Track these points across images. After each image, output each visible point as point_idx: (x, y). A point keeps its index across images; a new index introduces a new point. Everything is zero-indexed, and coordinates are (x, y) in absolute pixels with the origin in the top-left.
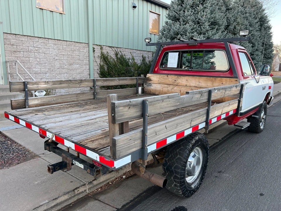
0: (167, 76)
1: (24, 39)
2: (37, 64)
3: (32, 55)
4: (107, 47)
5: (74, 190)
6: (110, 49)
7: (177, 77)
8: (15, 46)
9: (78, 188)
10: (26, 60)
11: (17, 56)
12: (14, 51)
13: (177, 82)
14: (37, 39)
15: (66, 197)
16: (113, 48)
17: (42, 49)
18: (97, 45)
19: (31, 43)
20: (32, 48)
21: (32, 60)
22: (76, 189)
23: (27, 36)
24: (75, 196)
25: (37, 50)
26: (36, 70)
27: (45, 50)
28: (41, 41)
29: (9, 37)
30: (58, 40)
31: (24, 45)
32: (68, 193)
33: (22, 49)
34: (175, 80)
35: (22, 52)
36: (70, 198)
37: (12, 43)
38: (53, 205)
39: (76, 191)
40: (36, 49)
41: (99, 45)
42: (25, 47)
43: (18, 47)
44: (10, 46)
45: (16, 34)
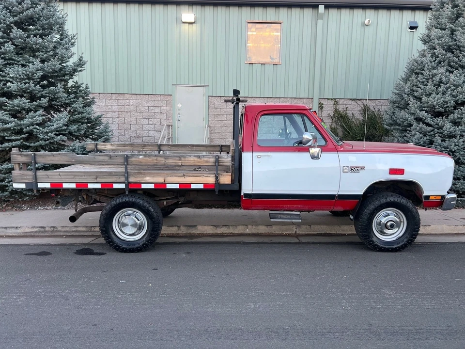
4: (348, 101)
5: (91, 227)
6: (354, 103)
8: (219, 110)
9: (96, 227)
11: (221, 119)
12: (217, 115)
15: (84, 229)
16: (358, 102)
18: (328, 99)
22: (94, 227)
24: (91, 231)
29: (214, 99)
30: (268, 98)
31: (228, 108)
32: (87, 227)
33: (225, 112)
35: (225, 116)
36: (87, 231)
37: (216, 106)
38: (74, 230)
39: (93, 228)
41: (332, 99)
42: (228, 110)
43: (222, 110)
44: (214, 109)
45: (220, 97)
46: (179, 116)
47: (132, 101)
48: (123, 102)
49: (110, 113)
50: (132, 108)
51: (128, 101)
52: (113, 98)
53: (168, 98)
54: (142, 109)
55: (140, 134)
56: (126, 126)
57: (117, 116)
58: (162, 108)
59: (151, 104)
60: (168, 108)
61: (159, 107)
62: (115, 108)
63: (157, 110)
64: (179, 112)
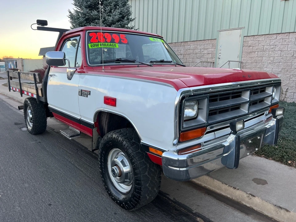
1: (261, 39)
2: (270, 63)
3: (266, 54)
10: (259, 60)
11: (252, 56)
14: (275, 36)
17: (279, 46)
19: (268, 42)
20: (267, 47)
21: (265, 59)
23: (265, 35)
25: (272, 48)
26: (268, 69)
27: (282, 47)
28: (279, 37)
29: (248, 39)
31: (261, 45)
33: (257, 49)
35: (257, 53)
37: (249, 45)
42: (260, 47)
43: (254, 48)
44: (247, 48)
45: (254, 36)
46: (219, 55)
47: (191, 46)
48: (187, 47)
49: (180, 55)
50: (191, 51)
51: (189, 46)
52: (182, 45)
53: (213, 42)
54: (197, 51)
56: (187, 64)
57: (182, 58)
58: (209, 50)
59: (202, 47)
60: (213, 50)
61: (207, 49)
62: (182, 52)
63: (206, 52)
64: (220, 52)
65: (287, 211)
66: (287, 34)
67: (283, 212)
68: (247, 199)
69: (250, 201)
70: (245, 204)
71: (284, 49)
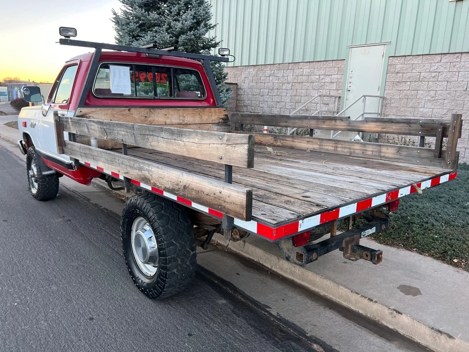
0: (129, 110)
1: (416, 61)
2: (429, 100)
3: (424, 85)
7: (148, 110)
8: (400, 75)
10: (412, 95)
11: (402, 89)
12: (398, 82)
13: (150, 119)
14: (438, 58)
17: (445, 73)
19: (427, 66)
20: (426, 75)
21: (422, 94)
23: (423, 55)
25: (433, 77)
26: (425, 110)
27: (449, 75)
28: (445, 59)
29: (395, 61)
31: (415, 71)
33: (409, 78)
34: (146, 117)
35: (409, 83)
37: (397, 70)
40: (433, 74)
42: (414, 74)
43: (405, 75)
44: (394, 75)
45: (405, 56)
46: (349, 85)
47: (305, 70)
48: (298, 72)
49: (286, 84)
50: (304, 78)
51: (302, 70)
52: (290, 68)
53: (340, 64)
54: (314, 78)
55: (308, 107)
56: (297, 98)
57: (290, 88)
58: (333, 76)
59: (322, 72)
60: (339, 76)
61: (330, 75)
62: (290, 79)
63: (328, 79)
64: (350, 80)
65: (450, 337)
66: (457, 55)
67: (443, 337)
68: (389, 317)
69: (393, 320)
70: (385, 324)
71: (453, 79)
